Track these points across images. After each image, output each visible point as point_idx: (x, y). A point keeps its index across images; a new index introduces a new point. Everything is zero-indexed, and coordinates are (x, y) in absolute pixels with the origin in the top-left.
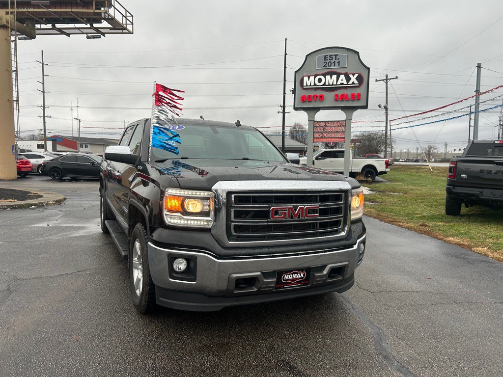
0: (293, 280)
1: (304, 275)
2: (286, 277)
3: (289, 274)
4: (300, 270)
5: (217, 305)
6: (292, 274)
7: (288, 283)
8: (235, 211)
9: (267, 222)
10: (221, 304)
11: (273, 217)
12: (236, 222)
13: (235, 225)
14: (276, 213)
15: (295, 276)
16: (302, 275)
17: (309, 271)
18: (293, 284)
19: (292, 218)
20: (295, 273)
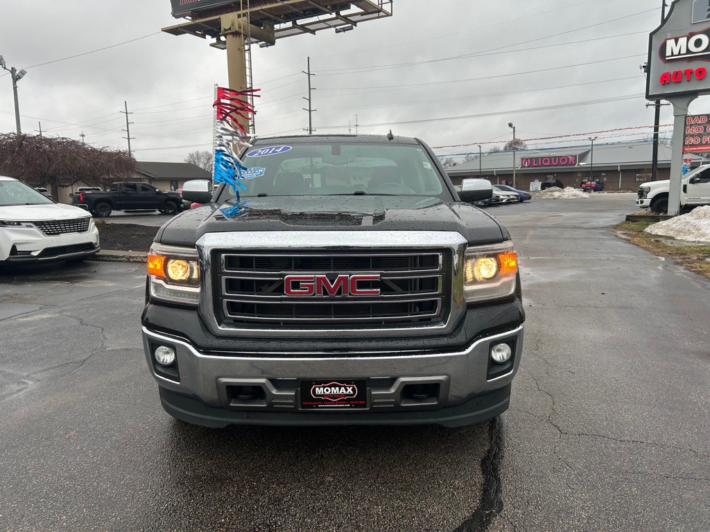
0: (334, 396)
1: (354, 390)
2: (319, 391)
3: (324, 387)
4: (345, 382)
5: (219, 419)
6: (330, 387)
7: (323, 400)
8: (227, 279)
9: (281, 299)
10: (224, 419)
11: (289, 292)
12: (228, 296)
13: (228, 302)
14: (296, 285)
15: (335, 391)
16: (350, 390)
17: (363, 384)
18: (335, 403)
19: (325, 293)
20: (335, 386)
